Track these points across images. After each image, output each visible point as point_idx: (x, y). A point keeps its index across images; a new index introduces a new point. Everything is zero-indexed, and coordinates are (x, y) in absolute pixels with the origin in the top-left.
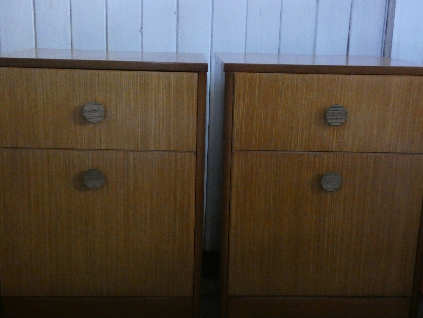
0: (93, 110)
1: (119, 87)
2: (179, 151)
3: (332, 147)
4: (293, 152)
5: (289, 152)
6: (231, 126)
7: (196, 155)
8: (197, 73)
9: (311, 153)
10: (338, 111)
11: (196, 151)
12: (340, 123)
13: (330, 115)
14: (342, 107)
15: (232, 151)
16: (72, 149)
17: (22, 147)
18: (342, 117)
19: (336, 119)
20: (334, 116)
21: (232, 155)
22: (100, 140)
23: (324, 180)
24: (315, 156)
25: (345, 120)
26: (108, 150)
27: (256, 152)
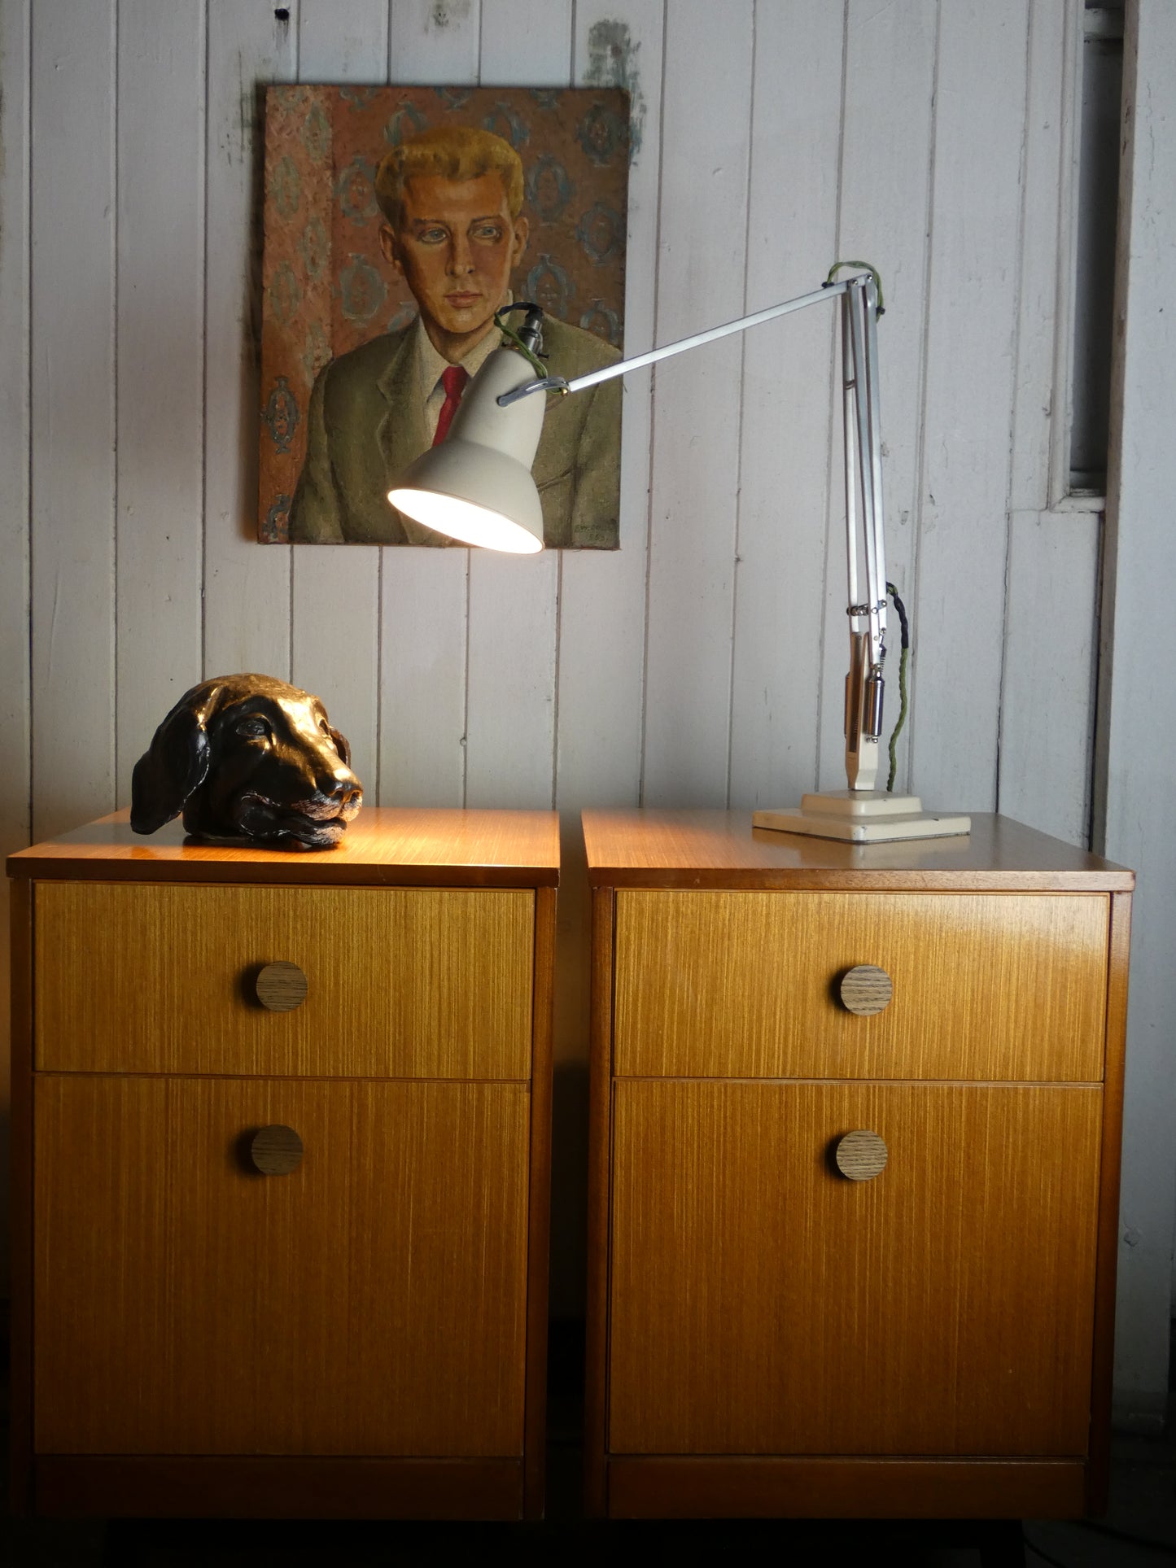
0: (280, 981)
1: (344, 924)
2: (486, 1081)
3: (861, 1066)
4: (764, 1081)
5: (753, 1082)
6: (609, 1017)
7: (531, 1091)
8: (534, 891)
9: (810, 1082)
10: (869, 980)
11: (531, 1080)
12: (874, 1008)
13: (852, 991)
14: (881, 971)
15: (614, 1079)
16: (227, 1077)
17: (105, 1071)
18: (880, 996)
19: (867, 1000)
20: (860, 992)
21: (613, 1087)
22: (295, 1054)
23: (842, 1153)
24: (819, 1089)
25: (887, 1002)
26: (314, 1078)
27: (671, 1081)
